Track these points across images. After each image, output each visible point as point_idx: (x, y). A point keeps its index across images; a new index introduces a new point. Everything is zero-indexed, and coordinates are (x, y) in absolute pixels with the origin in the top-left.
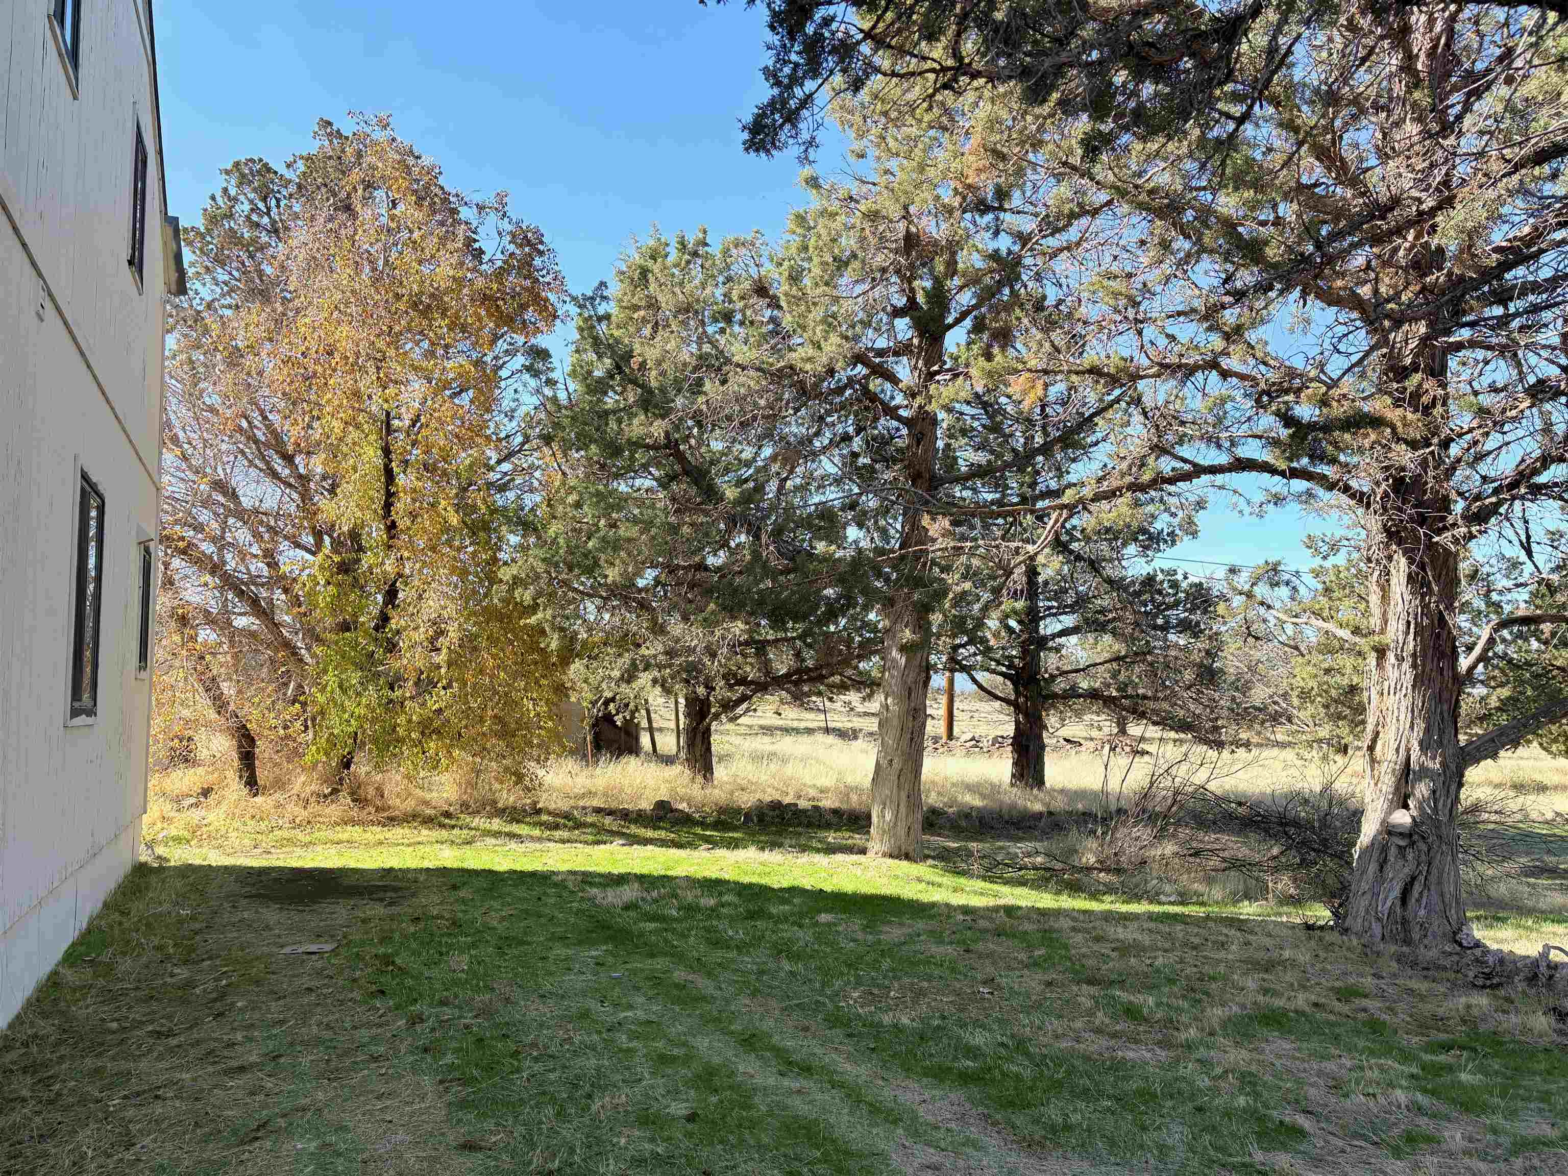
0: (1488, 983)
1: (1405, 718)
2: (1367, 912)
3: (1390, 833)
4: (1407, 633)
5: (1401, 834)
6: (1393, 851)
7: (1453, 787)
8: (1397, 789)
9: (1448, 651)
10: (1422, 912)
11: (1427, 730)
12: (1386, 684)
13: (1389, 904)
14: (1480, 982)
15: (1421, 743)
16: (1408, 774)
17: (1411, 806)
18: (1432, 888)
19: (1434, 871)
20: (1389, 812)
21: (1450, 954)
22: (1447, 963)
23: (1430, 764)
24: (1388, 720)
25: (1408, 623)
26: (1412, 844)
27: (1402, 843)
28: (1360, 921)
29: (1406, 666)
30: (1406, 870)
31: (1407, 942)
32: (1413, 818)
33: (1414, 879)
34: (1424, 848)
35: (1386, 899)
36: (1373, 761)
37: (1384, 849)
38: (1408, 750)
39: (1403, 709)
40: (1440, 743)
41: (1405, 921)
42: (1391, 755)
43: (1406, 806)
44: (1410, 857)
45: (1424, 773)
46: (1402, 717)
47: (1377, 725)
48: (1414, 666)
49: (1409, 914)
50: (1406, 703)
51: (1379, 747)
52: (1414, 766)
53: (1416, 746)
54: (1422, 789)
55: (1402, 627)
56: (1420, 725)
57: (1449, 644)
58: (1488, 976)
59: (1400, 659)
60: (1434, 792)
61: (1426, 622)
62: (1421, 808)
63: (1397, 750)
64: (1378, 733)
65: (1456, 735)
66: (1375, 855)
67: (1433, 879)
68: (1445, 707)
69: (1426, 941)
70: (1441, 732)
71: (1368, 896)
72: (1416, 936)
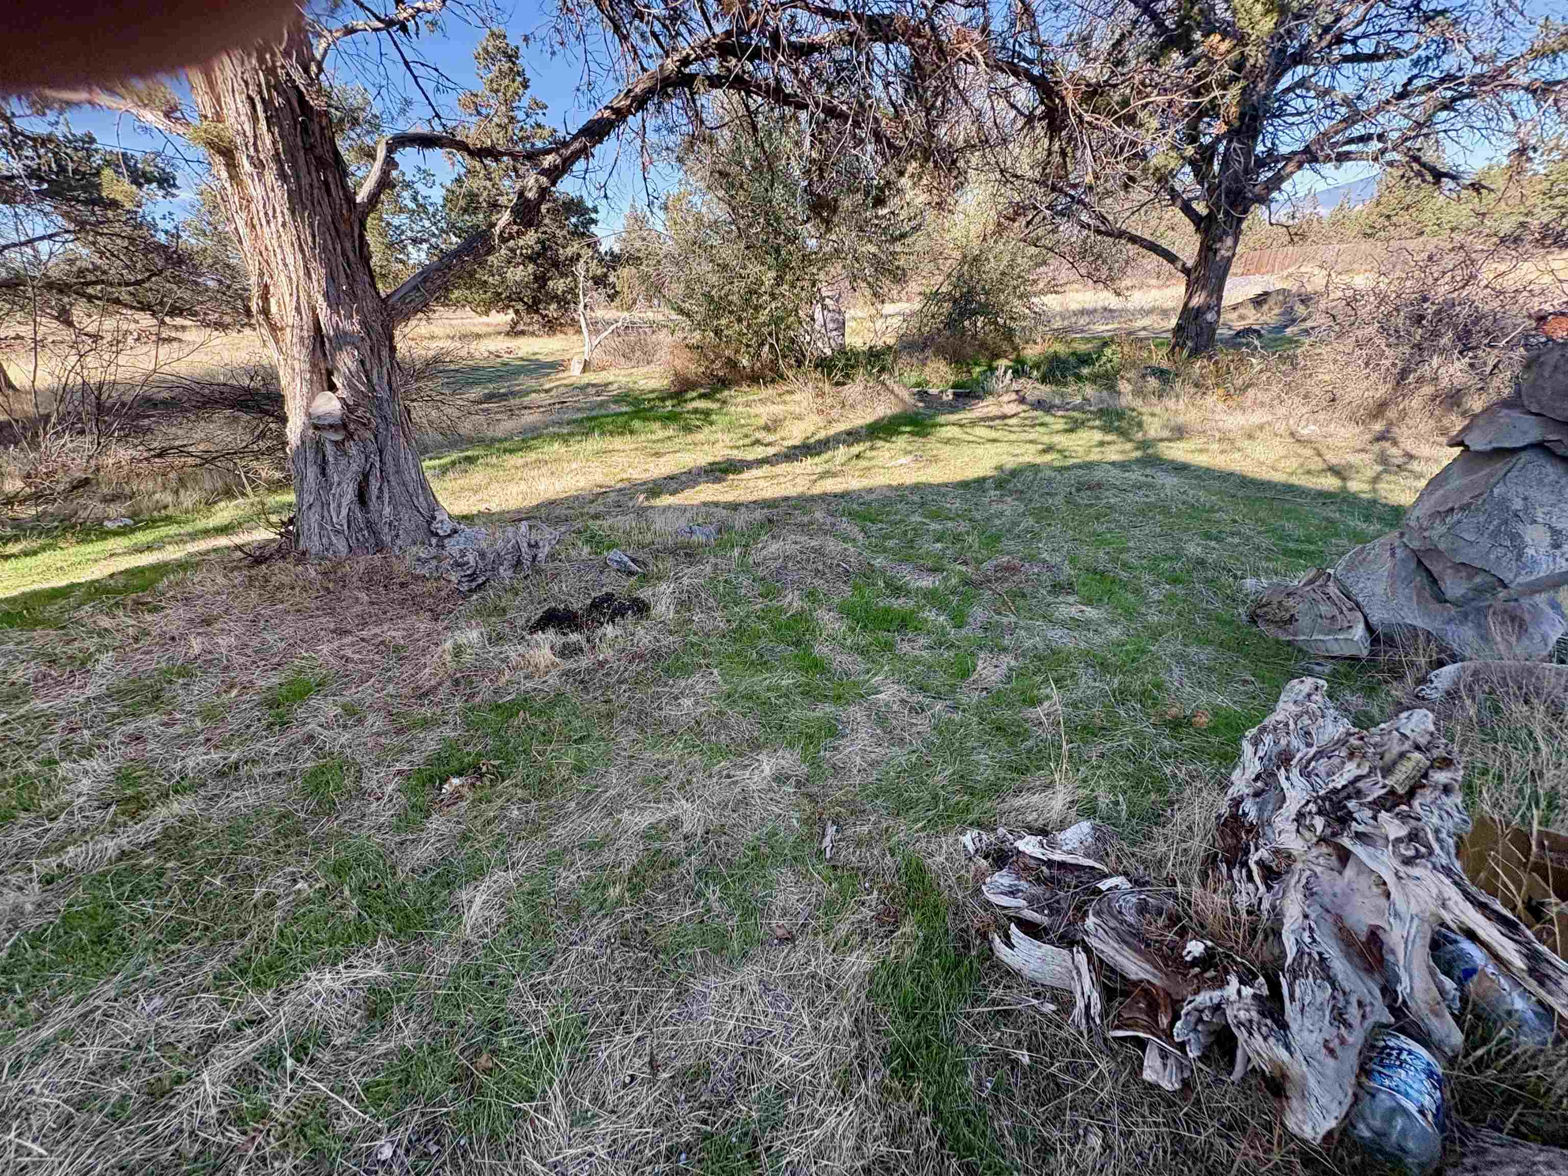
0: (474, 585)
1: (293, 259)
2: (321, 527)
3: (316, 427)
4: (255, 119)
5: (331, 426)
6: (329, 449)
7: (385, 353)
8: (314, 365)
9: (329, 157)
10: (387, 510)
11: (331, 278)
12: (253, 206)
13: (344, 512)
14: (465, 587)
15: (326, 296)
16: (323, 344)
17: (339, 385)
18: (391, 478)
19: (388, 459)
20: (311, 398)
21: (426, 561)
22: (425, 572)
23: (346, 325)
24: (273, 265)
25: (250, 99)
26: (350, 436)
27: (338, 437)
28: (316, 538)
29: (270, 176)
30: (354, 467)
31: (380, 547)
32: (342, 400)
33: (366, 476)
34: (369, 435)
35: (339, 506)
36: (274, 329)
37: (319, 447)
38: (313, 309)
39: (288, 248)
40: (353, 295)
41: (370, 525)
42: (291, 318)
43: (332, 388)
44: (353, 451)
45: (342, 339)
46: (290, 260)
47: (261, 275)
48: (282, 176)
49: (374, 517)
50: (288, 237)
51: (274, 309)
52: (328, 329)
53: (321, 303)
54: (346, 361)
55: (244, 109)
56: (319, 272)
57: (327, 147)
58: (472, 577)
59: (259, 165)
60: (362, 362)
61: (278, 101)
62: (351, 386)
63: (298, 310)
64: (266, 286)
65: (373, 285)
66: (310, 456)
67: (390, 468)
68: (348, 245)
69: (399, 542)
70: (351, 279)
71: (317, 508)
72: (387, 539)
